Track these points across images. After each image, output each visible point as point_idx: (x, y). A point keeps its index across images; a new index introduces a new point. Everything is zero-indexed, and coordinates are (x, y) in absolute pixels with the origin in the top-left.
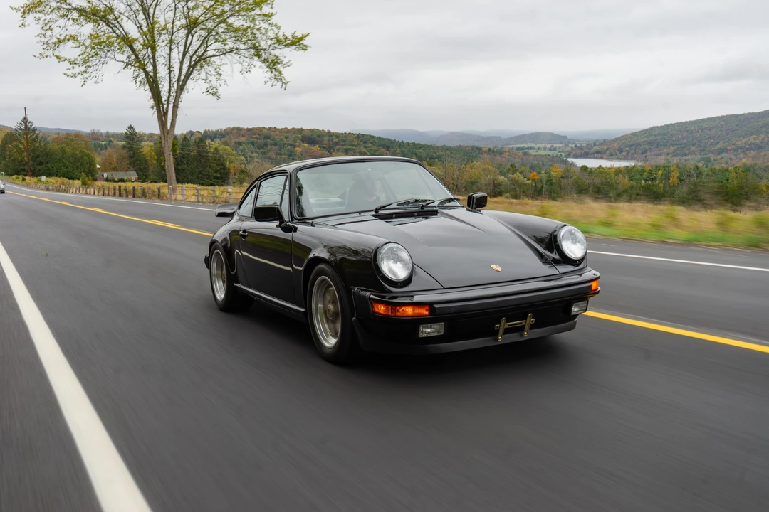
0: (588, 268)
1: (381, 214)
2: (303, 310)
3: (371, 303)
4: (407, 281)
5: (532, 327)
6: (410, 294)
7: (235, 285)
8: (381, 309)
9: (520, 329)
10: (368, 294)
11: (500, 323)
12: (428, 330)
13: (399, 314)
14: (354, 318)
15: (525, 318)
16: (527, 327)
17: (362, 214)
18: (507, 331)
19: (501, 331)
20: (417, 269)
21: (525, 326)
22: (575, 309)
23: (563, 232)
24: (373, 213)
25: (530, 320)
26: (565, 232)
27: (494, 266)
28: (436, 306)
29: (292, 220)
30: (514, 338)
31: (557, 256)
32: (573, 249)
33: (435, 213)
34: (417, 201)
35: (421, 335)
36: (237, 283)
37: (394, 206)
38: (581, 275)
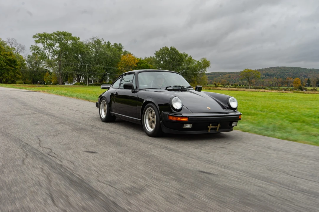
0: (238, 111)
1: (168, 89)
2: (140, 120)
3: (168, 116)
4: (180, 110)
5: (219, 128)
6: (181, 114)
7: (111, 112)
8: (171, 118)
9: (216, 129)
10: (167, 113)
11: (209, 126)
12: (187, 126)
13: (178, 120)
14: (161, 122)
15: (218, 125)
16: (218, 128)
17: (162, 89)
18: (211, 129)
19: (210, 129)
20: (184, 107)
21: (217, 128)
22: (233, 124)
23: (230, 99)
24: (165, 89)
25: (219, 126)
26: (231, 99)
27: (208, 108)
28: (190, 118)
29: (137, 89)
30: (213, 131)
31: (228, 107)
32: (234, 105)
33: (185, 91)
34: (179, 86)
35: (184, 128)
36: (111, 111)
37: (172, 87)
38: (235, 113)
